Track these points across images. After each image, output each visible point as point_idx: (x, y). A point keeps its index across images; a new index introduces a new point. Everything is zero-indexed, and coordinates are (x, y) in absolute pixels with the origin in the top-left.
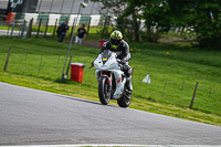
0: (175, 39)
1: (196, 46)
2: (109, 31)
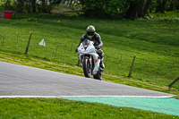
0: (65, 10)
1: (82, 15)
2: (12, 4)
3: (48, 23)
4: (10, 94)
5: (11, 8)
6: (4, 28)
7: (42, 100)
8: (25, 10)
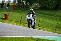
2: (16, 5)
4: (15, 36)
5: (16, 6)
6: (13, 13)
7: (26, 38)
8: (20, 7)
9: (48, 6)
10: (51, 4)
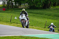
2: (5, 6)
3: (17, 11)
5: (5, 7)
6: (3, 14)
7: (15, 37)
8: (10, 7)
9: (37, 5)
10: (39, 3)
